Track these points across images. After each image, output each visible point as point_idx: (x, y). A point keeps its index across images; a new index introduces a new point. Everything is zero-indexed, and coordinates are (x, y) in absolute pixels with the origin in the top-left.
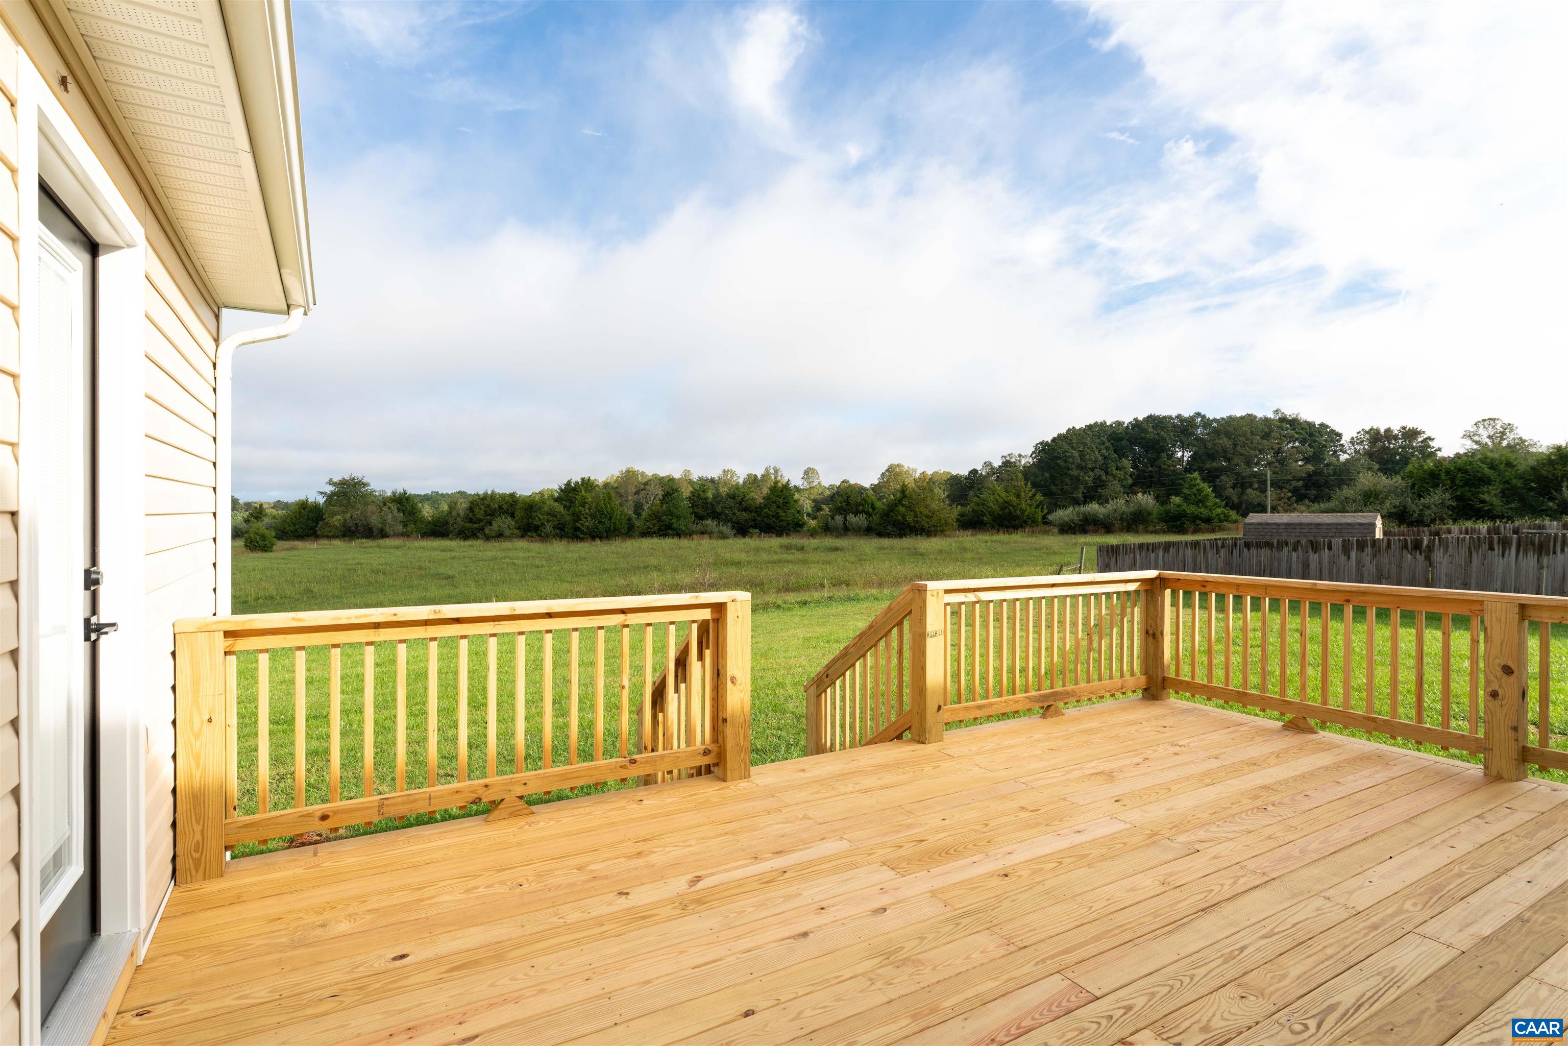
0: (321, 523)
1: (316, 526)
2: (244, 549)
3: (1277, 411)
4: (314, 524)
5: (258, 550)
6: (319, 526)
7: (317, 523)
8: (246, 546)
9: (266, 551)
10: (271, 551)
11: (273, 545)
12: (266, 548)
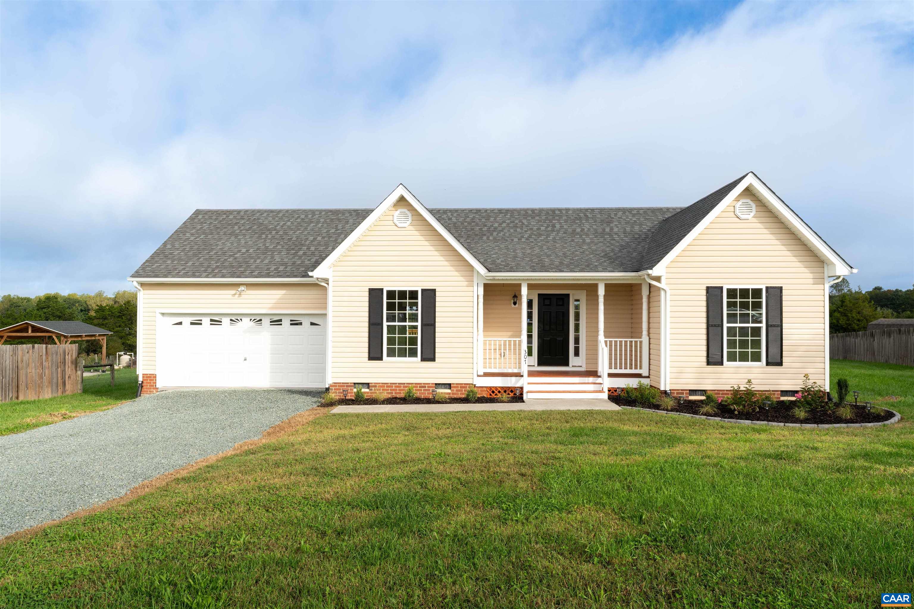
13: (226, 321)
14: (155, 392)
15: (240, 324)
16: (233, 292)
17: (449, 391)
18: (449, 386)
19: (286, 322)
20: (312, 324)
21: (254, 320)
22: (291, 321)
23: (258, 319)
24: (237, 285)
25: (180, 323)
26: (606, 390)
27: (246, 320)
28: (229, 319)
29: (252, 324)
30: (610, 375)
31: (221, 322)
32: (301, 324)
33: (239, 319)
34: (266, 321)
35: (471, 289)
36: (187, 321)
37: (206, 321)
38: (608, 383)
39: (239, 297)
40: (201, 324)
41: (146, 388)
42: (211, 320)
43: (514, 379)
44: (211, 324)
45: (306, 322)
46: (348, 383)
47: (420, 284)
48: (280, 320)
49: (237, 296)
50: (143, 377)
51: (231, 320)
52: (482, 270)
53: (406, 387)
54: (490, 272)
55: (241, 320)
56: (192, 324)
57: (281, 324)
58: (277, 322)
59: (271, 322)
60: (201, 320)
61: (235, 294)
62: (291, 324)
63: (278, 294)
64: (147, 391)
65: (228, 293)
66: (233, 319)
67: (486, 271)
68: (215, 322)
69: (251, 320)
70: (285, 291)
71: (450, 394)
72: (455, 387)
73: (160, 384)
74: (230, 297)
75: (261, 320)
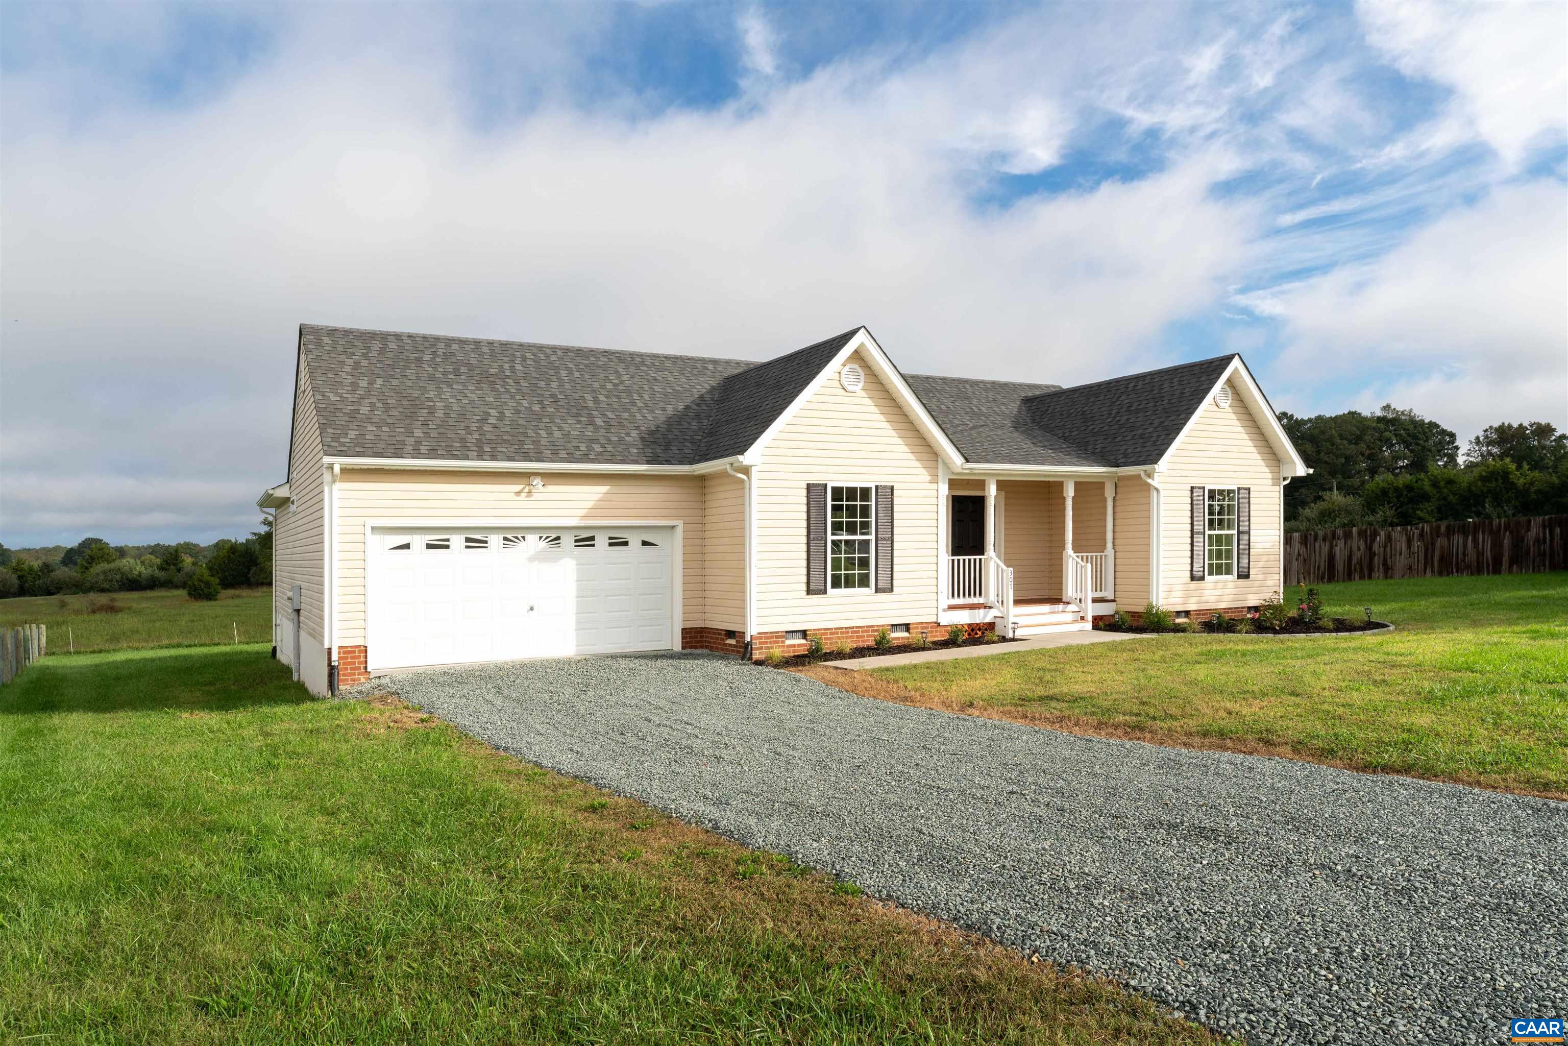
0: (254, 569)
1: (248, 573)
2: (187, 598)
3: (1388, 406)
4: (246, 571)
5: (203, 599)
6: (251, 572)
7: (249, 570)
8: (190, 594)
9: (211, 600)
10: (216, 600)
11: (218, 593)
12: (210, 597)
13: (495, 540)
14: (363, 680)
15: (522, 544)
16: (518, 488)
17: (906, 634)
18: (907, 627)
19: (602, 541)
20: (645, 543)
21: (547, 537)
22: (610, 538)
23: (554, 536)
24: (526, 476)
25: (406, 546)
26: (1090, 619)
27: (532, 538)
28: (501, 537)
29: (543, 544)
30: (1095, 601)
31: (486, 542)
32: (626, 544)
33: (519, 536)
34: (568, 540)
35: (934, 486)
36: (418, 541)
37: (457, 541)
38: (1091, 610)
39: (527, 497)
40: (447, 547)
41: (344, 675)
42: (468, 540)
43: (982, 611)
44: (467, 547)
45: (635, 541)
46: (778, 632)
47: (876, 478)
48: (592, 538)
49: (523, 495)
50: (339, 653)
51: (505, 539)
52: (957, 459)
53: (876, 631)
54: (967, 461)
55: (523, 538)
56: (429, 546)
57: (593, 545)
58: (586, 541)
59: (576, 541)
60: (448, 540)
61: (518, 493)
62: (611, 545)
63: (596, 492)
64: (347, 680)
65: (506, 491)
66: (509, 536)
67: (964, 461)
68: (473, 543)
69: (541, 538)
70: (608, 487)
71: (908, 638)
72: (915, 628)
73: (374, 664)
74: (512, 496)
75: (558, 538)
